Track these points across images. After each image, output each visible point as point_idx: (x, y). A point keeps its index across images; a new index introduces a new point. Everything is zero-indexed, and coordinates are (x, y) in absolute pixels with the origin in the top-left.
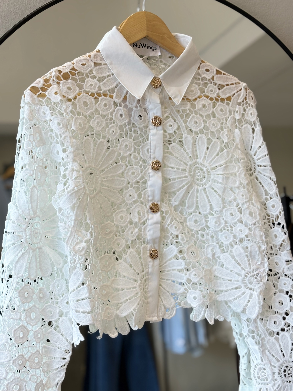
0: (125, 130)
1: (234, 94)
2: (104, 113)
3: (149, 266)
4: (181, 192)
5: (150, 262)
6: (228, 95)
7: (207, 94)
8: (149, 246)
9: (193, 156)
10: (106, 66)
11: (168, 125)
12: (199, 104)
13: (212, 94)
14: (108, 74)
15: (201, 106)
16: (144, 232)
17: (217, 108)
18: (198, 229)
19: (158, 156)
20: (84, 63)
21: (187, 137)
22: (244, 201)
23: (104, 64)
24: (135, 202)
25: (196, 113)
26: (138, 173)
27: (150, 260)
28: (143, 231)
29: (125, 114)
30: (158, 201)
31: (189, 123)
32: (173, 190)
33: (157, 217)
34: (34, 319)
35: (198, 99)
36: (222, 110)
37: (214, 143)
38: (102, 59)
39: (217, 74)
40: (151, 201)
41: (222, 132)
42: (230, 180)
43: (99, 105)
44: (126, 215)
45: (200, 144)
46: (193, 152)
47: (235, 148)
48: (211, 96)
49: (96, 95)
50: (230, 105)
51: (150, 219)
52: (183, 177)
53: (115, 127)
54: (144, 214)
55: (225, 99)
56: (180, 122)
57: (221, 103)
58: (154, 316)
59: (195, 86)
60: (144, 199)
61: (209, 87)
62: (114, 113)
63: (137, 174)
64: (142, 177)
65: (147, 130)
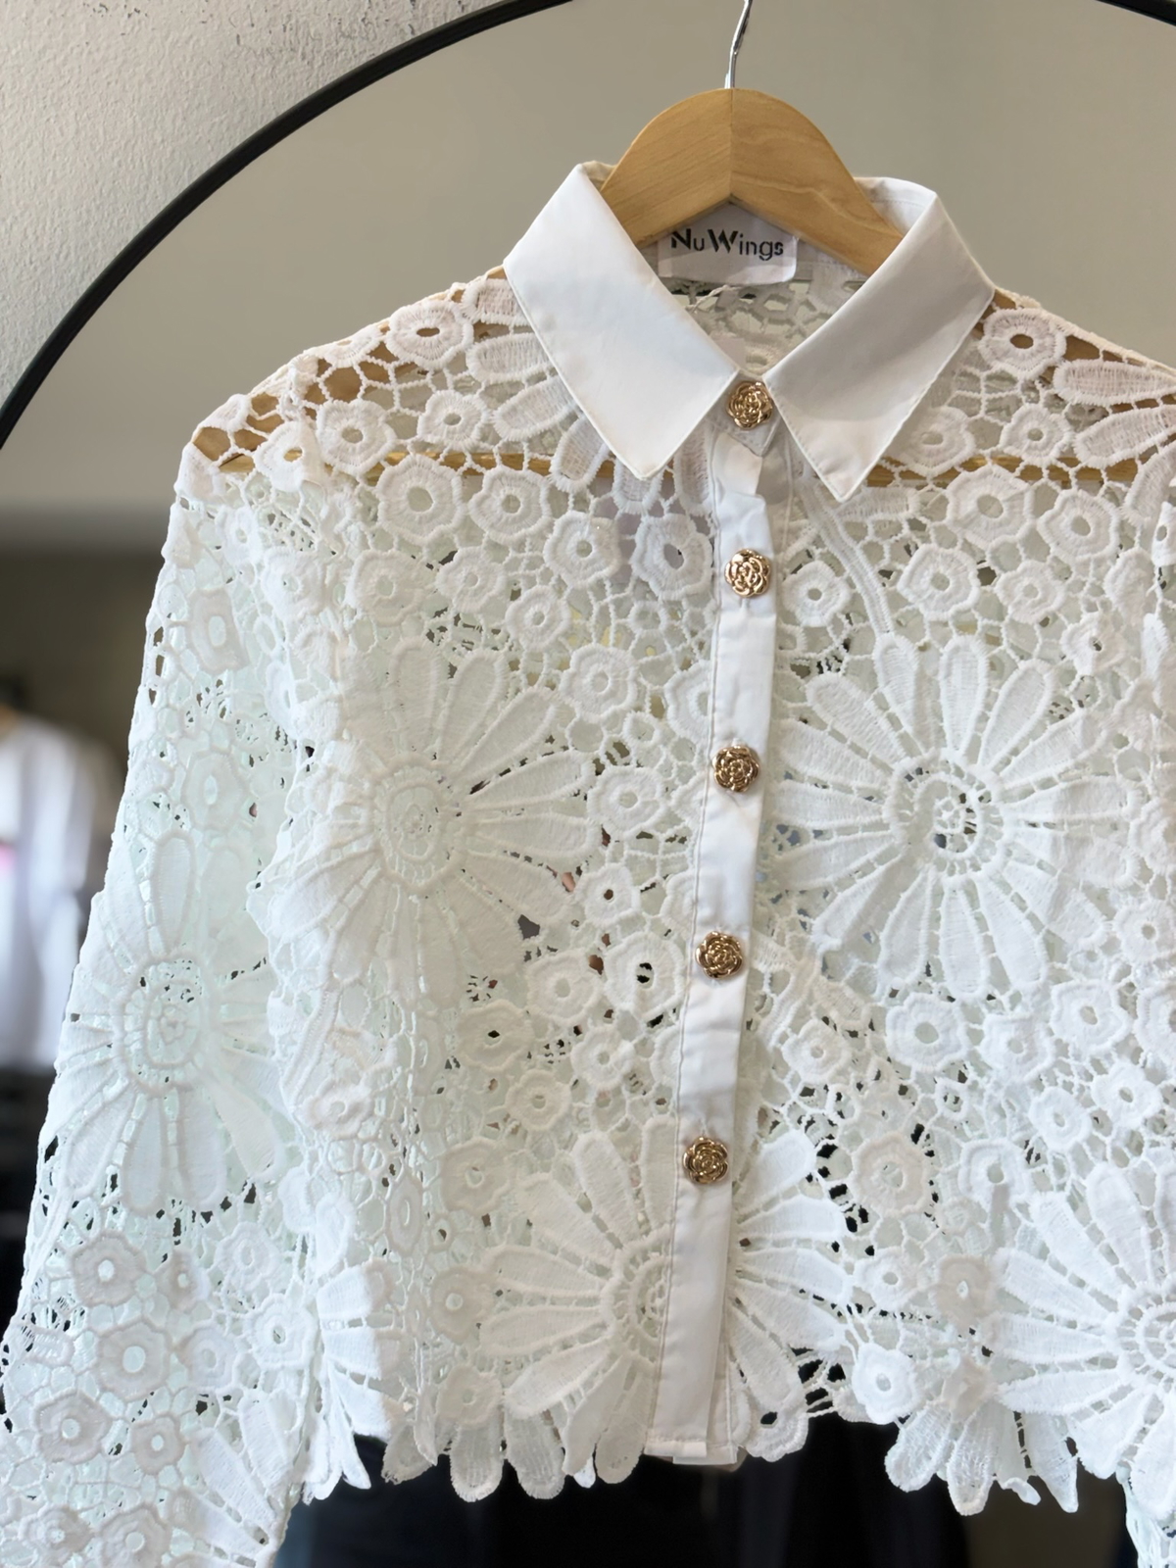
0: (596, 609)
1: (1153, 450)
2: (502, 538)
3: (679, 1214)
4: (854, 895)
5: (683, 1193)
6: (1117, 457)
7: (1012, 451)
8: (685, 1124)
9: (921, 732)
10: (526, 336)
11: (803, 590)
12: (963, 496)
13: (1036, 448)
14: (533, 369)
15: (969, 506)
16: (661, 1057)
17: (1053, 517)
18: (930, 1069)
19: (752, 731)
20: (429, 324)
21: (892, 646)
23: (519, 329)
24: (631, 924)
25: (947, 539)
26: (648, 799)
27: (686, 1184)
28: (656, 1053)
29: (599, 542)
30: (739, 928)
31: (908, 584)
32: (818, 882)
33: (729, 995)
34: (140, 1373)
35: (964, 474)
36: (1080, 526)
37: (1021, 678)
38: (511, 305)
39: (1068, 356)
40: (706, 923)
41: (1070, 627)
42: (1091, 853)
43: (480, 503)
44: (586, 980)
45: (957, 678)
46: (919, 714)
47: (1130, 704)
48: (1028, 460)
49: (469, 463)
50: (1128, 500)
51: (695, 1005)
52: (866, 828)
53: (552, 597)
54: (671, 979)
55: (1104, 475)
56: (860, 578)
57: (1081, 493)
58: (693, 1438)
59: (948, 416)
60: (670, 913)
61: (1021, 420)
62: (551, 538)
63: (645, 804)
64: (671, 819)
65: (707, 613)
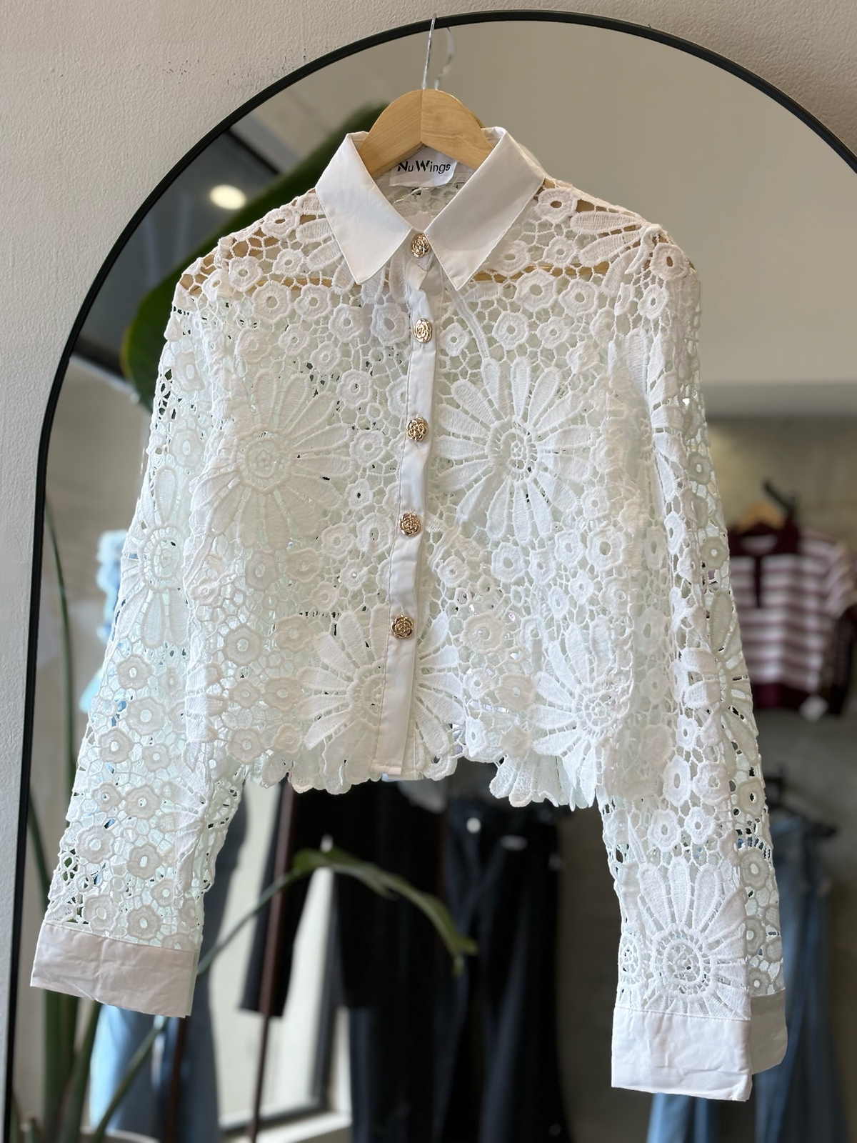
0: (353, 352)
1: (617, 256)
2: (309, 319)
3: (389, 653)
4: (473, 493)
5: (391, 643)
6: (599, 261)
7: (548, 261)
8: (393, 608)
9: (503, 407)
10: (323, 219)
11: (449, 337)
12: (523, 287)
13: (560, 259)
14: (325, 236)
15: (526, 290)
16: (381, 575)
17: (566, 294)
18: (509, 581)
19: (424, 410)
20: (280, 217)
21: (489, 364)
22: (596, 517)
23: (321, 217)
24: (370, 509)
25: (515, 308)
26: (378, 446)
27: (393, 638)
28: (379, 573)
29: (354, 318)
30: (419, 511)
31: (497, 333)
32: (457, 487)
33: (412, 544)
34: (148, 723)
35: (526, 274)
36: (579, 297)
37: (545, 377)
38: (317, 206)
39: (578, 210)
40: (405, 508)
41: (571, 349)
42: (572, 465)
43: (299, 303)
44: (348, 537)
45: (518, 380)
46: (501, 397)
47: (596, 388)
48: (556, 265)
49: (295, 283)
50: (604, 282)
51: (396, 549)
52: (478, 458)
53: (332, 347)
54: (387, 536)
55: (593, 270)
56: (475, 331)
57: (582, 281)
58: (396, 765)
59: (518, 245)
60: (387, 503)
61: (553, 245)
62: (332, 318)
63: (376, 449)
64: (388, 456)
65: (405, 352)
